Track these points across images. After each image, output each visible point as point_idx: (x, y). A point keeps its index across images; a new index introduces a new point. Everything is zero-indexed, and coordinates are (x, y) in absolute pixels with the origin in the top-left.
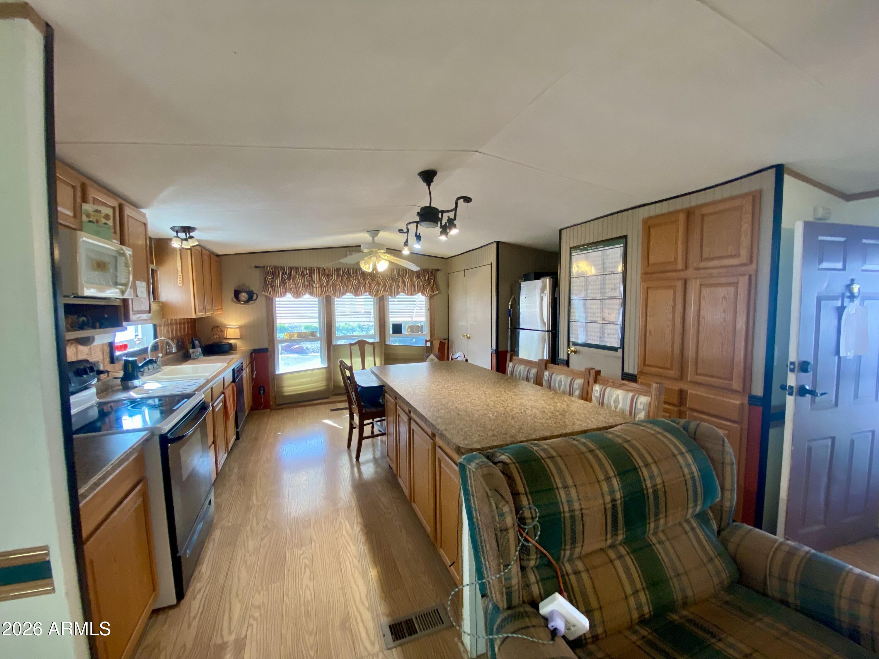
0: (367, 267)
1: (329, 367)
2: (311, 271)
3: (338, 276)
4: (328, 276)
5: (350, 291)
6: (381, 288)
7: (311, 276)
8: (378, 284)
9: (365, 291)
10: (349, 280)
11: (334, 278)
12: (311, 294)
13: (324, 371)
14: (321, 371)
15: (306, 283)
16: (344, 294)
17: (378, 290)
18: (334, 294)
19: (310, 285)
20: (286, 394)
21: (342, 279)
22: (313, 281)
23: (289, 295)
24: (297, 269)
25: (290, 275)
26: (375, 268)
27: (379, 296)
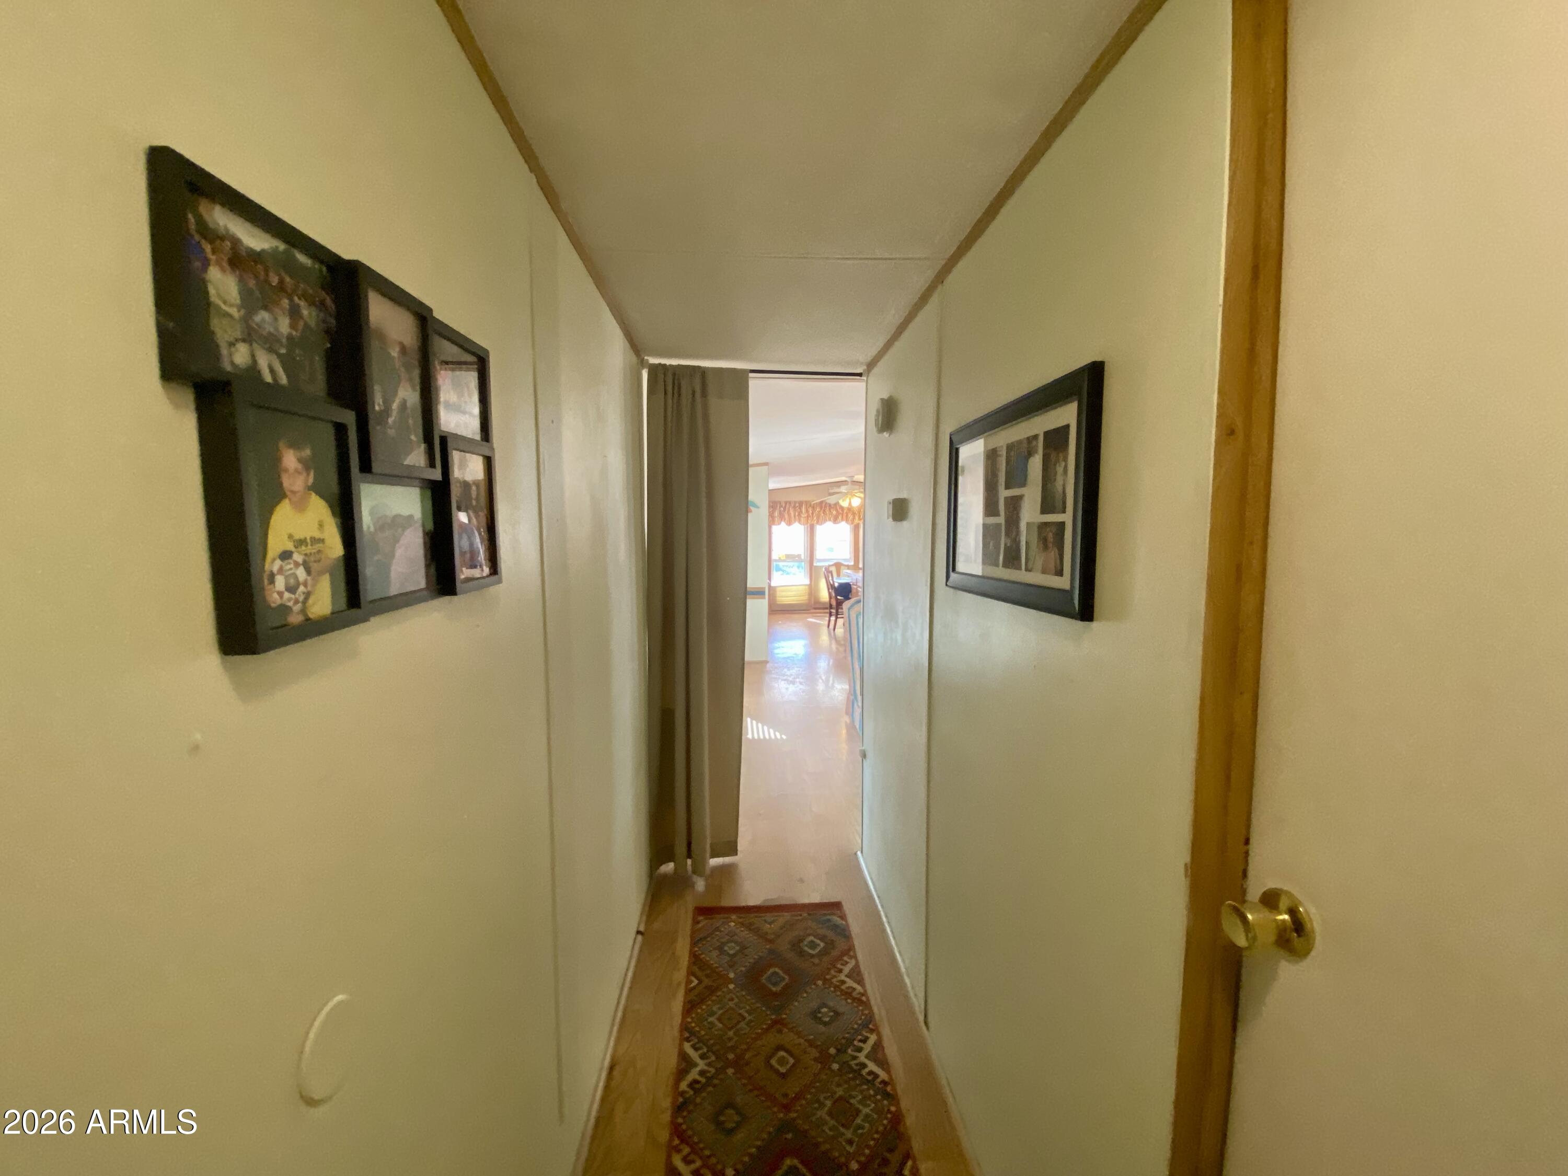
0: (845, 504)
1: (810, 586)
2: (801, 503)
3: (821, 508)
4: (813, 507)
5: (830, 520)
6: (857, 518)
7: (800, 508)
8: (854, 514)
9: (842, 520)
10: (830, 511)
11: (818, 509)
12: (800, 522)
13: (807, 587)
14: (804, 587)
15: (797, 514)
16: (825, 522)
17: (854, 519)
18: (818, 523)
19: (799, 515)
20: (778, 603)
21: (824, 510)
22: (802, 512)
23: (783, 524)
24: (790, 503)
25: (785, 507)
26: (850, 503)
27: (855, 524)
